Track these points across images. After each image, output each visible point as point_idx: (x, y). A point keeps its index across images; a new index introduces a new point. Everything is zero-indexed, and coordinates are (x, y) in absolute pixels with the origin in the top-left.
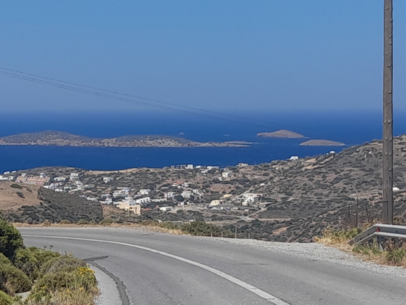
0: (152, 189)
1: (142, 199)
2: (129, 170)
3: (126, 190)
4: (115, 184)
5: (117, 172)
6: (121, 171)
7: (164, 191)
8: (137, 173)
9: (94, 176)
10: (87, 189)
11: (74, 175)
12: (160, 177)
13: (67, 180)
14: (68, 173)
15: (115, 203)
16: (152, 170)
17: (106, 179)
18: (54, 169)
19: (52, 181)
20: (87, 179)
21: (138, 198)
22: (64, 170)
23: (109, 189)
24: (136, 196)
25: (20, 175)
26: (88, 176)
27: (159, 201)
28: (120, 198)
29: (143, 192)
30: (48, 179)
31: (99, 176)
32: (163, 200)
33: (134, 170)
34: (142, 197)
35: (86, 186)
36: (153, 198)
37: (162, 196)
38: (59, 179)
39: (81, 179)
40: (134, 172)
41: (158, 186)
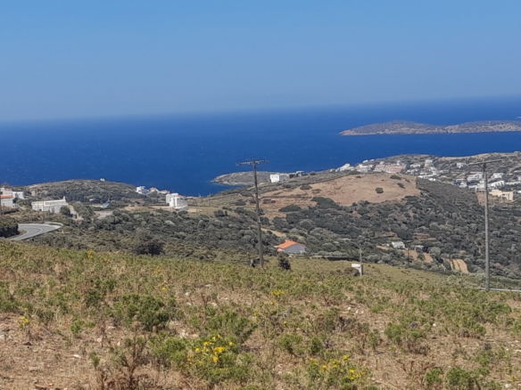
0: (505, 172)
1: (497, 183)
2: (480, 156)
3: (480, 175)
4: (468, 170)
5: (468, 157)
6: (473, 157)
7: (517, 174)
8: (489, 158)
9: (447, 162)
10: (442, 174)
11: (428, 161)
12: (511, 161)
13: (422, 167)
14: (422, 160)
15: (470, 187)
16: (503, 155)
17: (460, 165)
18: (410, 157)
19: (408, 168)
20: (441, 165)
21: (492, 182)
22: (418, 158)
23: (463, 174)
24: (489, 180)
25: (379, 163)
26: (442, 162)
27: (513, 183)
28: (475, 182)
29: (496, 176)
30: (404, 166)
31: (452, 162)
32: (517, 183)
33: (486, 155)
34: (496, 180)
35: (441, 171)
36: (507, 181)
37: (516, 179)
38: (414, 166)
39: (435, 165)
40: (486, 157)
41: (511, 170)
